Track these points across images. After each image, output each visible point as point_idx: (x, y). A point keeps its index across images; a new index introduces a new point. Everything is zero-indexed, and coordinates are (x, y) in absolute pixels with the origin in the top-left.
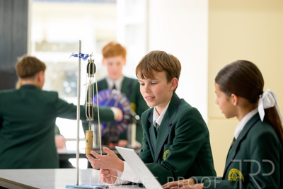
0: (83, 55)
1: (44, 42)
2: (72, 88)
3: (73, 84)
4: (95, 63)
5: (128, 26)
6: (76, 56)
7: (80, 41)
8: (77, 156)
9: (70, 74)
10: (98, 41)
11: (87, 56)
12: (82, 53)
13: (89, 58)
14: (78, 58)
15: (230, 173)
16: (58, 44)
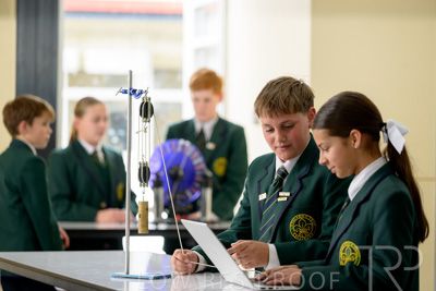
0: (134, 91)
1: (81, 73)
2: (120, 137)
3: (121, 132)
4: (152, 102)
5: (198, 51)
6: (125, 92)
7: (131, 72)
8: (127, 232)
9: (117, 118)
10: (157, 72)
11: (141, 93)
12: (134, 88)
13: (143, 95)
14: (128, 95)
15: (342, 248)
16: (100, 77)
